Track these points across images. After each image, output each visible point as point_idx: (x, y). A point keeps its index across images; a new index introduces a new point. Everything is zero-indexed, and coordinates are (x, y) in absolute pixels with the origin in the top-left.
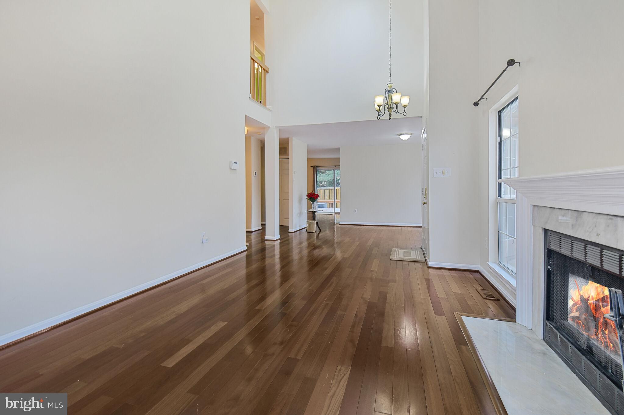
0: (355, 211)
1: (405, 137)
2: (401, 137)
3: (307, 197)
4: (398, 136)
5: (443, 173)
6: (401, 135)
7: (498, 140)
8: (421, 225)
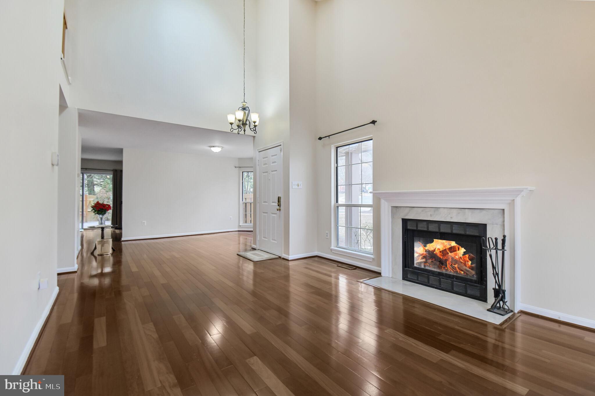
0: (143, 223)
1: (216, 150)
2: (213, 149)
3: (92, 209)
4: (209, 148)
5: (298, 185)
6: (214, 147)
7: (336, 166)
8: (252, 230)
